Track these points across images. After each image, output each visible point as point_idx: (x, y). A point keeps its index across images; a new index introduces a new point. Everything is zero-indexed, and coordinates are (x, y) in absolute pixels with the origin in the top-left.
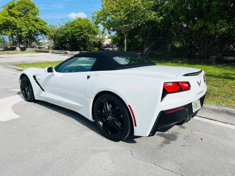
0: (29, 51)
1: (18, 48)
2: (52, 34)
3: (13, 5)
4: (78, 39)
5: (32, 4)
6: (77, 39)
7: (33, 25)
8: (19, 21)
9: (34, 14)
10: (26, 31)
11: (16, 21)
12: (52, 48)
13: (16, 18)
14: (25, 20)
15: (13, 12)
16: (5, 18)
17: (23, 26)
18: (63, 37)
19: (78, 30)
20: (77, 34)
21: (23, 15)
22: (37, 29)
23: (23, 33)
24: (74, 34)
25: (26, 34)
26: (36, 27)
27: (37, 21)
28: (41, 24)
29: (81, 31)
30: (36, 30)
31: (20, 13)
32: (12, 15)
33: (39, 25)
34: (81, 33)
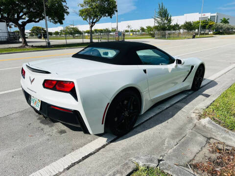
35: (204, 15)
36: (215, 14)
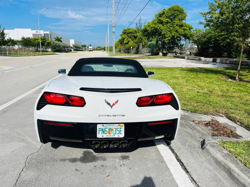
0: (170, 56)
1: (161, 54)
2: (196, 39)
3: (163, 13)
4: (222, 44)
5: (181, 9)
6: (220, 43)
7: (176, 31)
8: (165, 28)
9: (181, 20)
10: (169, 37)
11: (162, 27)
12: (194, 54)
13: (163, 25)
14: (170, 27)
15: (162, 19)
16: (154, 26)
17: (167, 32)
18: (205, 41)
19: (223, 34)
20: (221, 38)
21: (170, 21)
22: (180, 35)
23: (167, 39)
24: (218, 38)
25: (169, 40)
26: (179, 33)
27: (181, 26)
28: (184, 30)
29: (227, 34)
30: (178, 35)
31: (167, 21)
32: (161, 22)
33: (182, 30)
34: (227, 36)
35: (37, 32)
36: (48, 32)
